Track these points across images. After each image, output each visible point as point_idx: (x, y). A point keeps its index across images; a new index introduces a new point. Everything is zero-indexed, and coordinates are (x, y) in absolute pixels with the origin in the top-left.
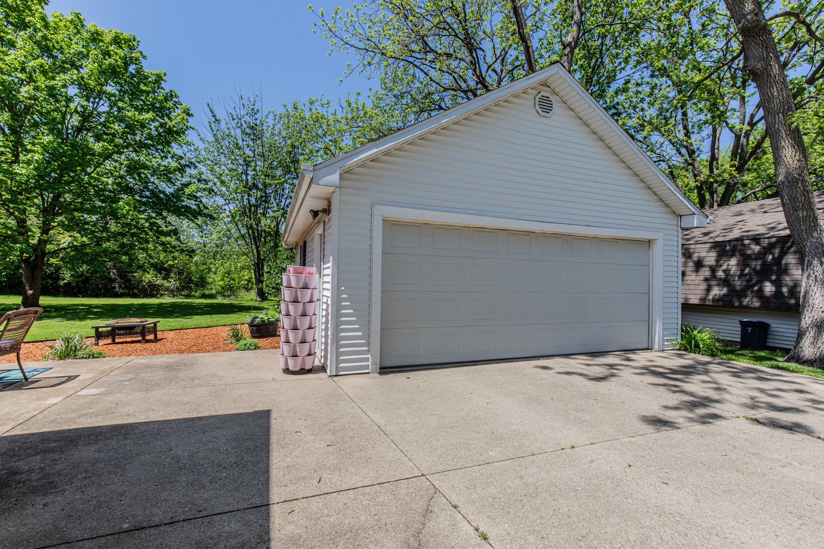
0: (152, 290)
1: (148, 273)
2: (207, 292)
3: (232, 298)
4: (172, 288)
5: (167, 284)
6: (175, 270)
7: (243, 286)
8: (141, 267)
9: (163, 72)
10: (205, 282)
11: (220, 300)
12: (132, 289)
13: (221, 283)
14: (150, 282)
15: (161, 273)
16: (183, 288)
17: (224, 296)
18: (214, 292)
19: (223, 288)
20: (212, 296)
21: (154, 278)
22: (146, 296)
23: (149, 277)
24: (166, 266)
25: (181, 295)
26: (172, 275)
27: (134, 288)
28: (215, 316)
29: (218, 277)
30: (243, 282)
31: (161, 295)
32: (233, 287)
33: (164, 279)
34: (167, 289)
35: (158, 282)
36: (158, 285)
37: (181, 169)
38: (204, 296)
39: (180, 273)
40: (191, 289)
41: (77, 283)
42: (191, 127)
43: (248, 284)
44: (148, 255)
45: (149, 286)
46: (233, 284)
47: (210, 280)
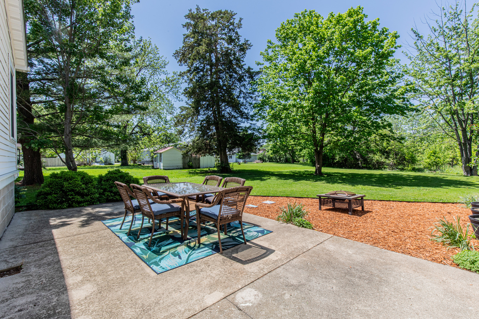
0: (379, 166)
1: (377, 155)
2: (416, 167)
3: (437, 172)
4: (391, 164)
5: (388, 162)
6: (393, 152)
7: (448, 163)
8: (372, 152)
9: (377, 19)
10: (415, 160)
11: (427, 174)
12: (368, 164)
13: (428, 160)
14: (378, 160)
15: (384, 155)
16: (399, 164)
17: (431, 170)
18: (422, 167)
19: (429, 164)
20: (419, 170)
21: (380, 158)
22: (375, 169)
23: (377, 157)
24: (387, 150)
25: (398, 169)
26: (391, 156)
27: (369, 164)
28: (422, 188)
29: (425, 157)
30: (448, 160)
31: (385, 168)
32: (439, 163)
33: (386, 158)
34: (388, 165)
35: (382, 160)
36: (383, 162)
37: (393, 82)
38: (414, 170)
39: (396, 154)
40: (404, 164)
41: (342, 161)
42: (398, 47)
43: (453, 161)
44: (376, 144)
45: (377, 163)
46: (438, 161)
47: (418, 158)
